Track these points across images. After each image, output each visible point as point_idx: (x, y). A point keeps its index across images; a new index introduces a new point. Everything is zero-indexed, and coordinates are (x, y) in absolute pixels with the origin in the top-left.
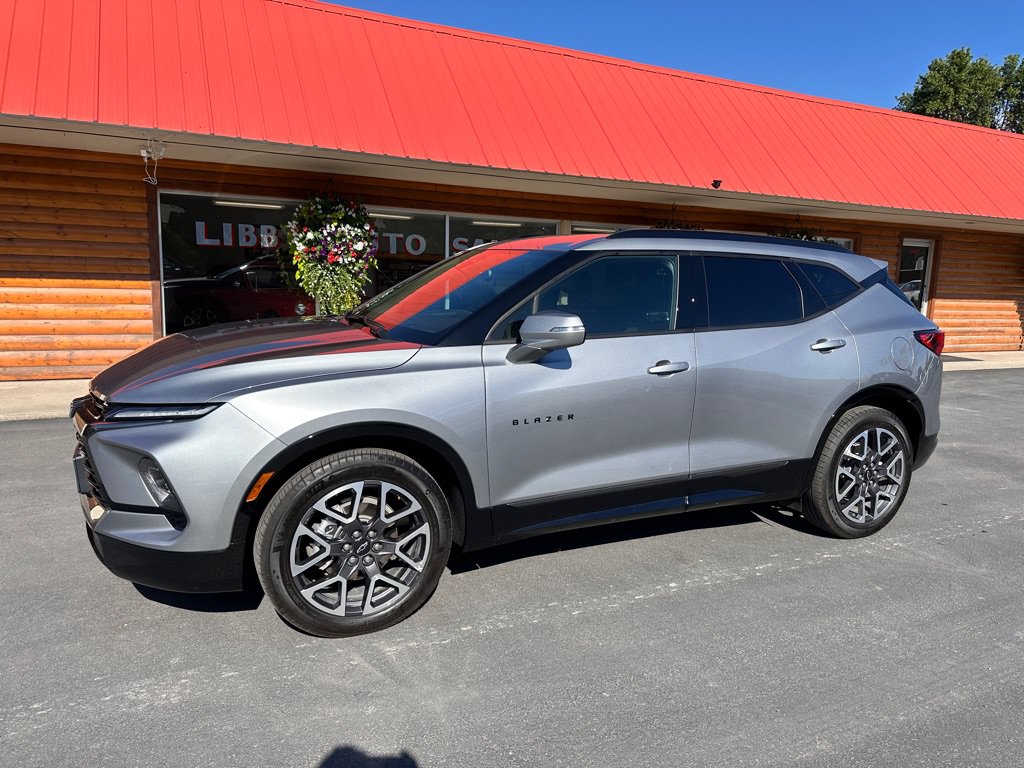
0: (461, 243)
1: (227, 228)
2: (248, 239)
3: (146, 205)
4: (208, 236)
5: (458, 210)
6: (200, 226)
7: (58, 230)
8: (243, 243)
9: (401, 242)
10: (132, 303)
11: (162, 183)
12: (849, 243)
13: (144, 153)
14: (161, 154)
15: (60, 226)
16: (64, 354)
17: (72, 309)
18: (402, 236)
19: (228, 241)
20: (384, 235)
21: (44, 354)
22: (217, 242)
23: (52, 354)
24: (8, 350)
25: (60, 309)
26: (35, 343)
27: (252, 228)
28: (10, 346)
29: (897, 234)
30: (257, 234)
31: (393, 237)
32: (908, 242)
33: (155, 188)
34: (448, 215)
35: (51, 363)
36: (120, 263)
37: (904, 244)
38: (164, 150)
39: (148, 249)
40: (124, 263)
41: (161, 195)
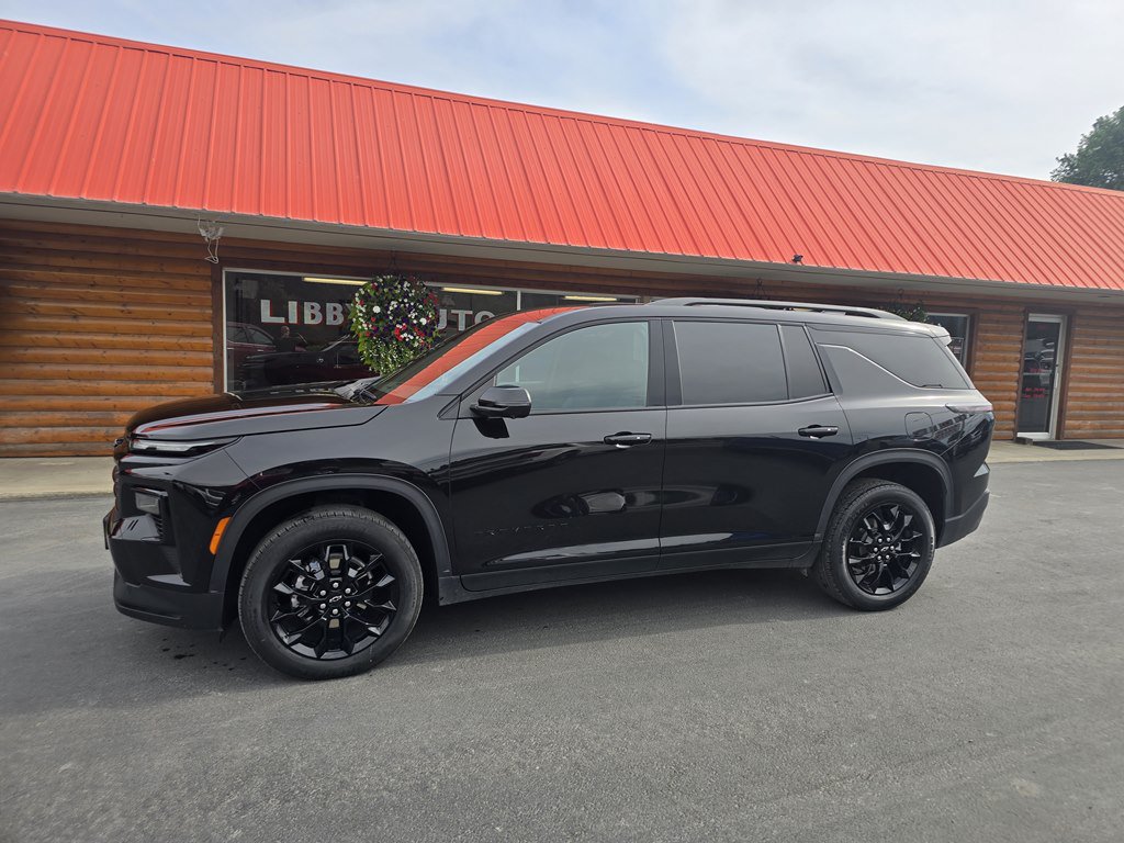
1: (293, 306)
2: (313, 317)
3: (210, 284)
4: (273, 314)
5: (529, 286)
6: (265, 305)
7: (123, 308)
8: (308, 320)
9: (469, 320)
10: (194, 380)
11: (224, 262)
12: (965, 318)
13: (203, 233)
14: (220, 233)
15: (125, 304)
17: (133, 386)
18: (471, 312)
19: (293, 319)
20: (453, 311)
21: (102, 431)
22: (281, 320)
23: (112, 429)
24: (68, 426)
25: (121, 386)
26: (95, 419)
27: (317, 306)
28: (70, 422)
29: (1022, 309)
30: (323, 311)
31: (462, 314)
32: (1034, 318)
33: (221, 267)
34: (520, 291)
35: (111, 439)
36: (182, 341)
37: (1030, 319)
38: (221, 229)
39: (211, 326)
40: (187, 340)
41: (227, 272)
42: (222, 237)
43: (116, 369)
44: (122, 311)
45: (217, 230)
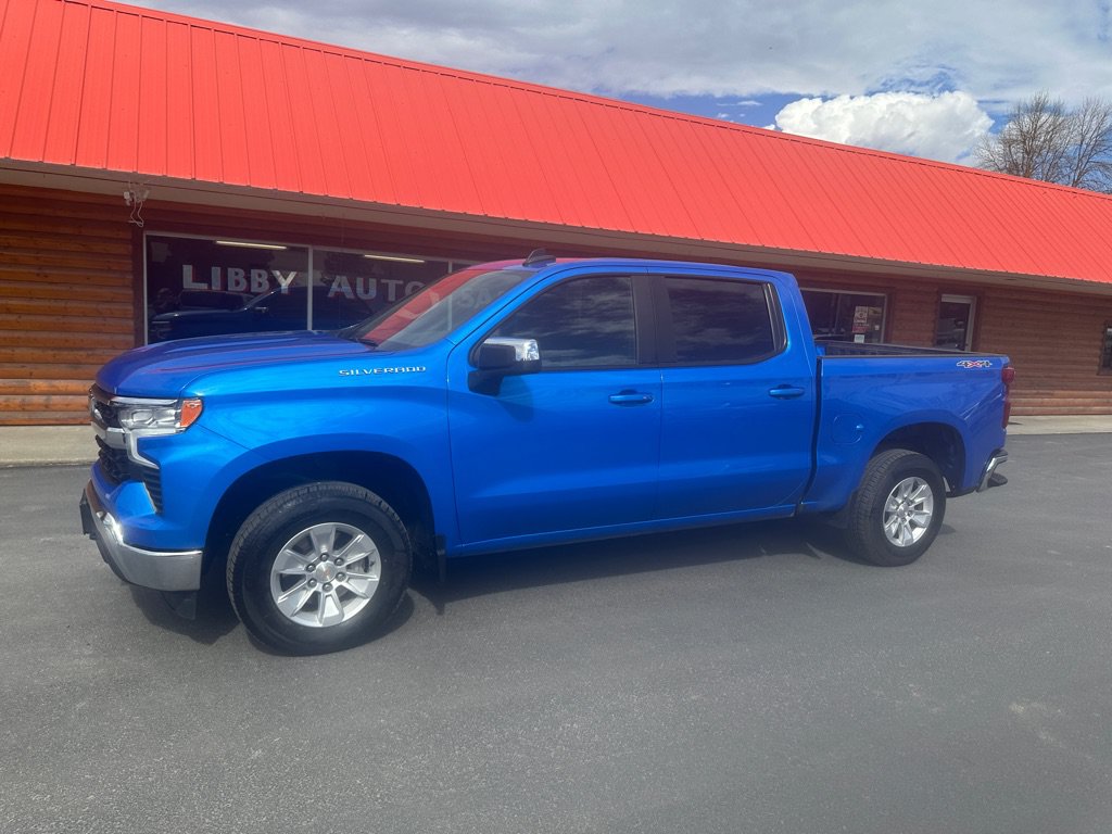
1: (216, 272)
2: (237, 283)
3: (130, 247)
4: (196, 279)
5: (460, 257)
6: (188, 270)
7: (39, 272)
8: (232, 288)
9: (400, 290)
11: (149, 225)
12: (884, 297)
13: (127, 196)
14: (145, 197)
15: (41, 267)
16: (41, 399)
17: (49, 353)
18: (401, 282)
19: (216, 286)
20: (383, 281)
21: (18, 399)
22: (204, 286)
23: (28, 398)
25: (37, 353)
27: (241, 272)
29: (936, 290)
30: (248, 279)
31: (392, 284)
32: (947, 298)
33: (142, 230)
34: (450, 262)
35: (27, 408)
36: (102, 307)
37: (943, 300)
38: (148, 192)
39: (131, 292)
40: (106, 306)
41: (147, 236)
42: (147, 200)
43: (32, 335)
44: (38, 275)
45: (143, 192)
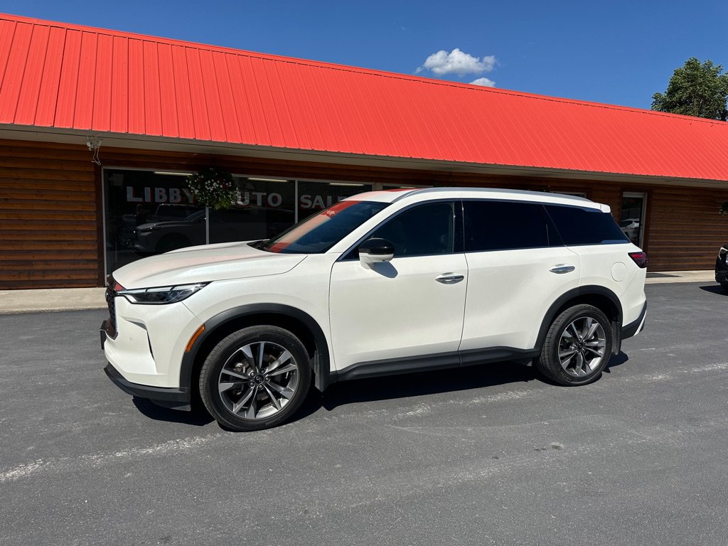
0: (305, 198)
1: (147, 190)
2: (161, 197)
3: (94, 177)
4: (135, 196)
5: (303, 177)
6: (130, 190)
7: (37, 193)
8: (157, 200)
9: (265, 199)
11: (104, 162)
13: (89, 144)
14: (100, 145)
15: (38, 191)
17: (45, 244)
18: (265, 194)
19: (148, 199)
20: (254, 193)
27: (164, 190)
29: (619, 189)
30: (167, 193)
31: (259, 195)
32: (627, 195)
33: (101, 166)
34: (297, 180)
37: (624, 196)
38: (101, 142)
39: (95, 204)
41: (104, 169)
42: (101, 147)
44: (37, 196)
45: (98, 142)
